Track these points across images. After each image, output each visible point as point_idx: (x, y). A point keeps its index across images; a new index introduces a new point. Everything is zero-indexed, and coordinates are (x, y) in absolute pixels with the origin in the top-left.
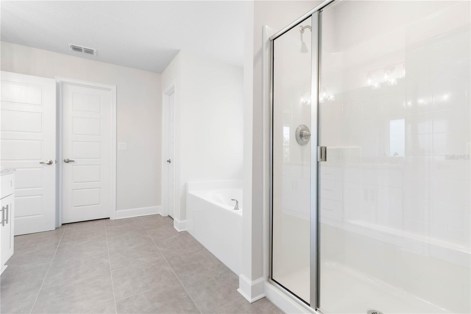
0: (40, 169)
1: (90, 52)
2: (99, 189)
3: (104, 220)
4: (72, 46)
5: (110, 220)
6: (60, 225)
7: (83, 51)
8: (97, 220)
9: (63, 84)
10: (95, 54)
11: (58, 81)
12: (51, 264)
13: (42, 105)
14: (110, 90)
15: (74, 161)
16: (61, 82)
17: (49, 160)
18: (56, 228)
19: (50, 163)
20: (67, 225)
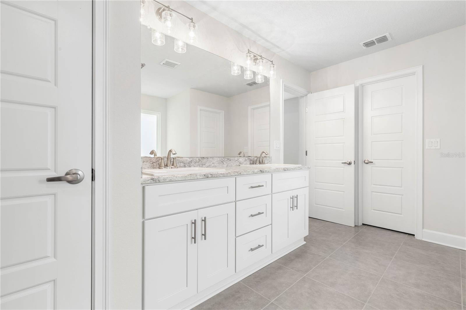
0: (342, 168)
1: (383, 39)
2: (401, 196)
3: (407, 235)
4: (364, 44)
5: (415, 238)
6: (360, 224)
7: (376, 42)
8: (399, 233)
9: (363, 86)
10: (390, 39)
11: (358, 85)
12: (327, 258)
13: (344, 111)
14: (414, 74)
15: (372, 162)
16: (361, 85)
17: (349, 161)
18: (355, 226)
19: (350, 164)
20: (367, 226)
